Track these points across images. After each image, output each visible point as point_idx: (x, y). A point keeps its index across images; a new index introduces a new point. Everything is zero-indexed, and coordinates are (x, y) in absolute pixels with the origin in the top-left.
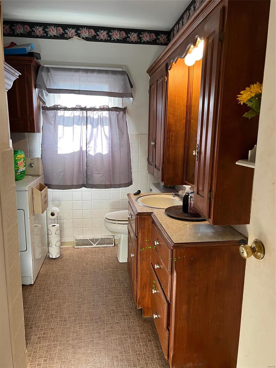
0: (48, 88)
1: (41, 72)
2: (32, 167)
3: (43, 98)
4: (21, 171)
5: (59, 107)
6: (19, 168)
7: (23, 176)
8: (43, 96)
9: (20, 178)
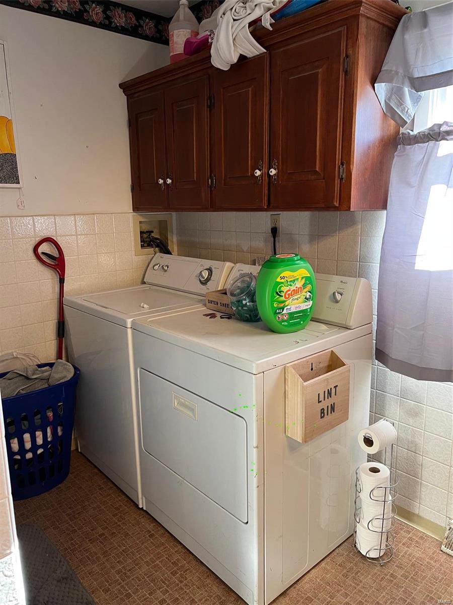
0: (416, 75)
1: (403, 35)
2: (337, 302)
3: (403, 110)
4: (293, 310)
5: (443, 129)
6: (287, 303)
7: (299, 323)
8: (401, 103)
9: (286, 328)
